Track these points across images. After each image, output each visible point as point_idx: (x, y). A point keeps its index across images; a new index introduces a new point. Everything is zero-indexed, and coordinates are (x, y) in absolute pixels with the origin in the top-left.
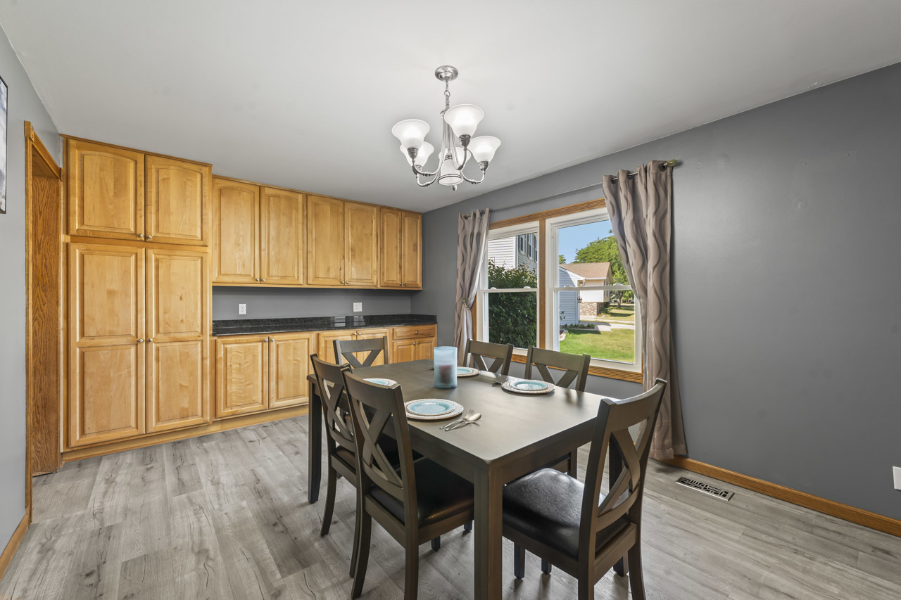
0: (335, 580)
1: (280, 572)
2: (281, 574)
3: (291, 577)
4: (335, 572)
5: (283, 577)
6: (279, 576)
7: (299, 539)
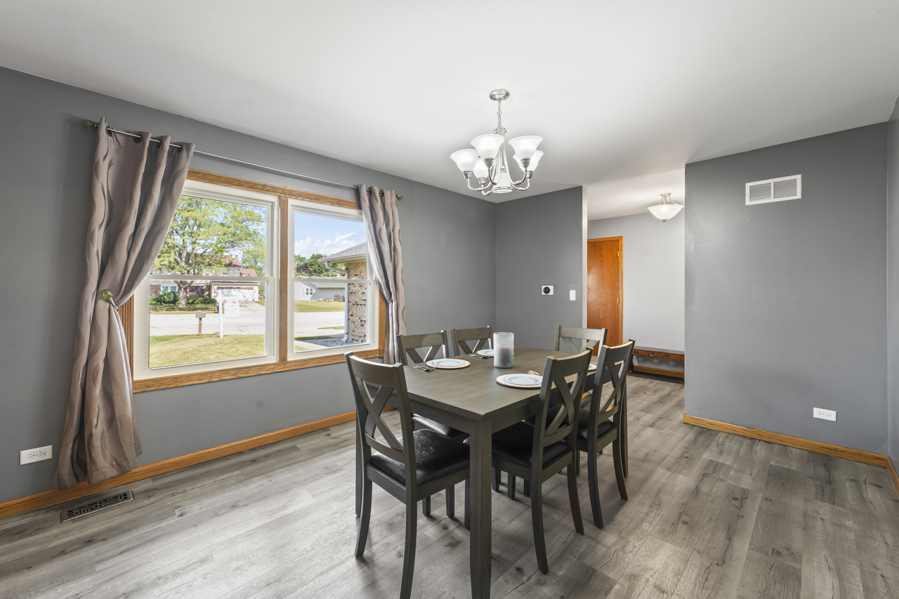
0: (593, 544)
1: (612, 588)
2: (614, 585)
3: (611, 575)
4: (585, 546)
5: (616, 583)
6: (617, 587)
7: (562, 594)
